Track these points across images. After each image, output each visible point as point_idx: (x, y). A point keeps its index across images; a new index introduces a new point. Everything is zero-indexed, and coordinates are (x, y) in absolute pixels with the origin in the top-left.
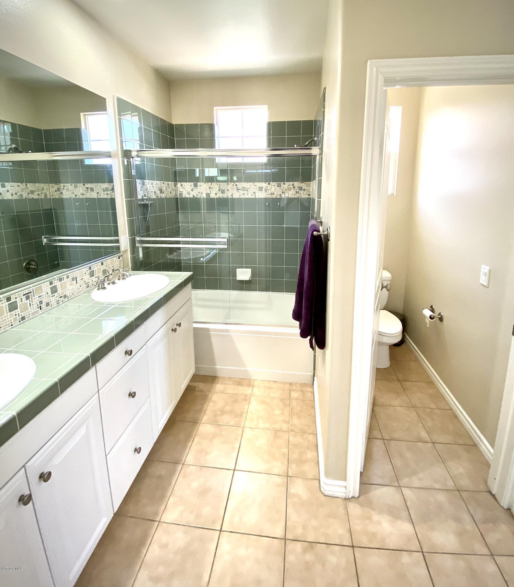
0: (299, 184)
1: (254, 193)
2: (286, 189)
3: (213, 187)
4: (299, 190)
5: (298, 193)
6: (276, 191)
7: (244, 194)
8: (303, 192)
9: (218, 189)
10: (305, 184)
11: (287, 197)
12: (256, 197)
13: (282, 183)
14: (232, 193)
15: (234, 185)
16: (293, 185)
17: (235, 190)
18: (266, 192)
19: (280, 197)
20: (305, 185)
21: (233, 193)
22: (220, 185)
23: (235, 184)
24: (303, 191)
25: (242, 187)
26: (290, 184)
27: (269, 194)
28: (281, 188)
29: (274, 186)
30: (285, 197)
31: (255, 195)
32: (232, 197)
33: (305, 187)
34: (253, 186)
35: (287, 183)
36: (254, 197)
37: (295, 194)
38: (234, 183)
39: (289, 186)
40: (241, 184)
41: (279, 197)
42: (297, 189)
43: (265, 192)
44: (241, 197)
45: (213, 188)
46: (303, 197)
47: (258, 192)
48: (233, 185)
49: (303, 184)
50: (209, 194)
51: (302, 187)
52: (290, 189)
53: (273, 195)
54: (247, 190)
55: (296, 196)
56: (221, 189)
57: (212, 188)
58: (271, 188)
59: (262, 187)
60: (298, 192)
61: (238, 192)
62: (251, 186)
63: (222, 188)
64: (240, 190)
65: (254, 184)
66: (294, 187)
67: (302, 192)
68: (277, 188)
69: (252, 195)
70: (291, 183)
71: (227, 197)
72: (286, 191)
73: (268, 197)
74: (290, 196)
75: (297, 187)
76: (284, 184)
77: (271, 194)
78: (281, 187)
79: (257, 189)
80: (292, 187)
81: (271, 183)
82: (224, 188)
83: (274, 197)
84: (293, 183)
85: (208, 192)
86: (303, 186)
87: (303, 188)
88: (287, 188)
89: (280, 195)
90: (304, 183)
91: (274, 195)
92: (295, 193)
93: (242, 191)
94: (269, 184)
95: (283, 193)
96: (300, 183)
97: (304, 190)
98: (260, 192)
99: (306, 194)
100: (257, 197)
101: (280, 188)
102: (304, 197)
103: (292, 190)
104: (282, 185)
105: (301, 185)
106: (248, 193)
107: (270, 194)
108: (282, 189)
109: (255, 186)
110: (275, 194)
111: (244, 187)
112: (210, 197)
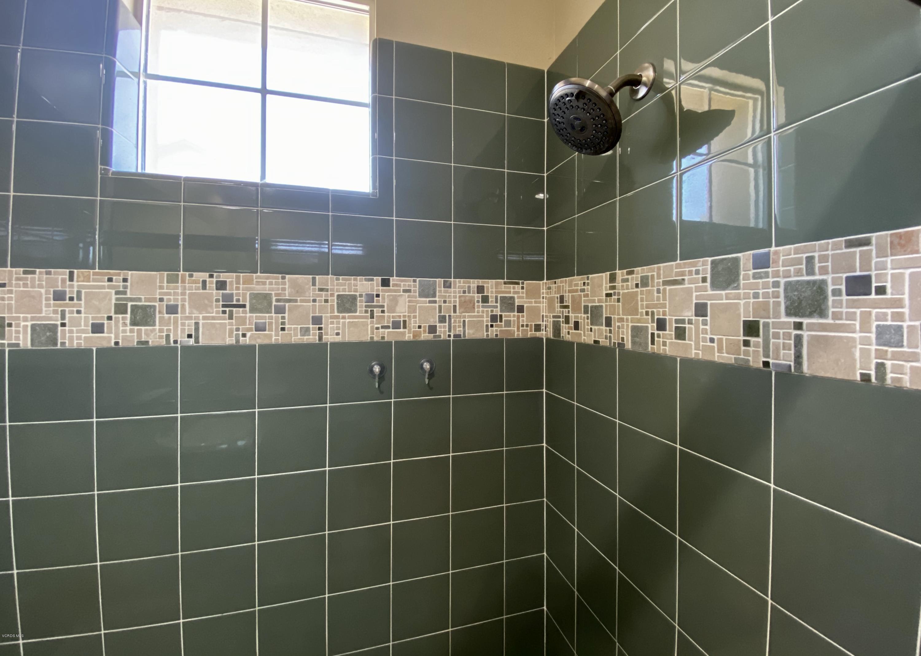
0: (503, 287)
1: (317, 320)
2: (455, 307)
3: (79, 293)
4: (501, 312)
5: (501, 321)
6: (415, 311)
7: (260, 328)
8: (518, 317)
9: (114, 301)
10: (523, 288)
11: (459, 336)
12: (324, 341)
13: (439, 281)
14: (197, 324)
15: (212, 283)
16: (480, 289)
17: (216, 310)
18: (372, 317)
19: (431, 337)
20: (524, 290)
21: (201, 322)
22: (125, 280)
23: (214, 280)
24: (516, 314)
25: (254, 296)
26: (469, 287)
27: (383, 327)
28: (435, 302)
29: (409, 291)
30: (452, 338)
31: (320, 329)
32: (197, 341)
33: (522, 298)
34: (311, 292)
35: (459, 284)
36: (312, 338)
37: (489, 324)
38: (211, 276)
39: (464, 292)
40: (248, 281)
41: (425, 336)
42: (497, 307)
43: (366, 317)
44: (247, 341)
45: (79, 298)
46: (516, 337)
47: (337, 317)
48: (204, 282)
49: (518, 288)
50: (53, 329)
51: (513, 298)
52: (468, 305)
53: (402, 330)
54: (280, 310)
55: (493, 333)
56: (130, 304)
57: (71, 299)
58: (394, 301)
59: (354, 298)
60: (501, 316)
61: (231, 317)
62: (299, 290)
63: (139, 300)
64: (244, 306)
65: (314, 284)
66: (485, 299)
67: (512, 316)
68: (417, 302)
69: (305, 331)
70: (474, 283)
71: (163, 342)
72: (455, 311)
73: (383, 338)
74: (471, 332)
75: (496, 298)
76: (447, 286)
77: (396, 325)
78: (437, 299)
79: (332, 306)
80: (477, 297)
81: (394, 280)
82: (154, 300)
83: (408, 336)
84: (480, 282)
85: (50, 319)
86: (516, 296)
87: (516, 304)
88: (458, 299)
89: (432, 329)
90: (518, 284)
91: (405, 327)
92: (486, 320)
93: (252, 311)
94: (385, 283)
95: (442, 319)
96: (505, 283)
97: (521, 309)
98: (344, 318)
99: (527, 326)
100: (330, 338)
101: (430, 302)
102: (521, 336)
103: (479, 308)
104: (440, 290)
105: (510, 292)
106: (283, 323)
107: (388, 327)
108: (440, 307)
109: (321, 290)
110: (413, 324)
111: (267, 297)
112: (59, 347)
